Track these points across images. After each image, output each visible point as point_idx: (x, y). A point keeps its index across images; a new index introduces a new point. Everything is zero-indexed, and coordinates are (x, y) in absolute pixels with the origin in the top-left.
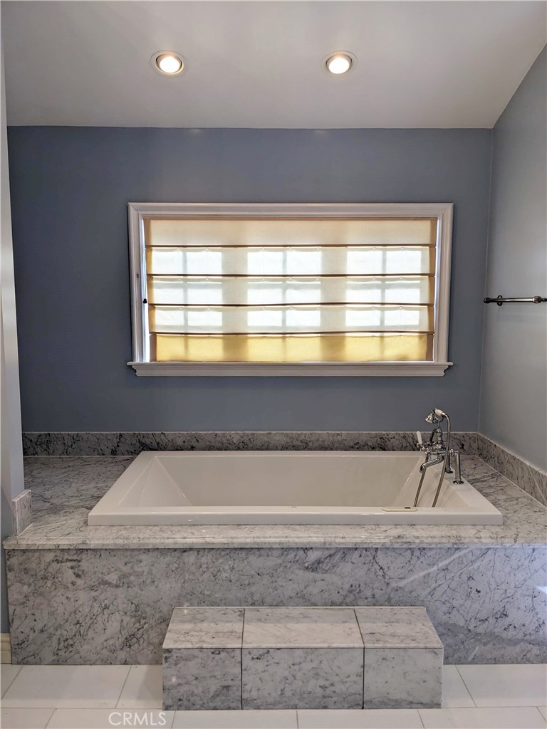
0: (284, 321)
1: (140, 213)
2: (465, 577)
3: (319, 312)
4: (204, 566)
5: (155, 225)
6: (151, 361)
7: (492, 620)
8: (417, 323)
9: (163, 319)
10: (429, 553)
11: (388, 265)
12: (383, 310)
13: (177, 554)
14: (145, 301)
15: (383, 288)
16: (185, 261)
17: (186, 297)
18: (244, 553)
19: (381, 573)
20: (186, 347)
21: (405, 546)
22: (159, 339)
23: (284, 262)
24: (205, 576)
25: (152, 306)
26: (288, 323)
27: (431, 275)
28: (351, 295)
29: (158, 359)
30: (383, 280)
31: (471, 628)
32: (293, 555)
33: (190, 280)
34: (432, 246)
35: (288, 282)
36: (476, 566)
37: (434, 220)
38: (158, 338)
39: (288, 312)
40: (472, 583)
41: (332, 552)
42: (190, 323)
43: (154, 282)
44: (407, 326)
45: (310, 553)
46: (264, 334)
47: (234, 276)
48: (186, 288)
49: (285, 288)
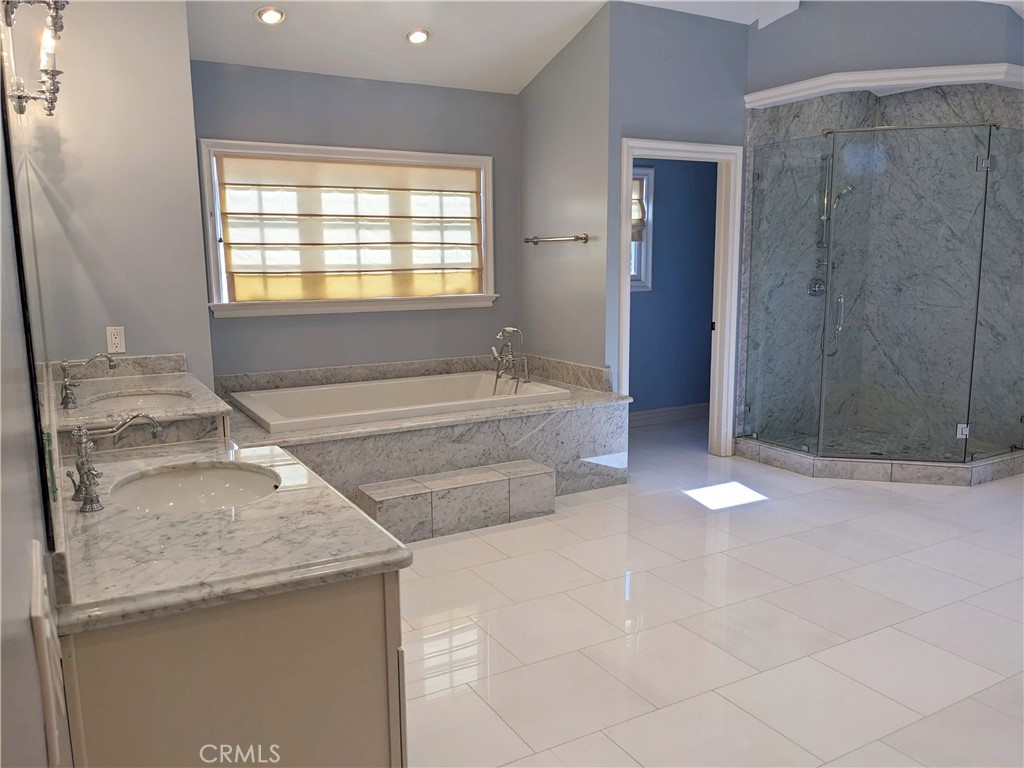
0: (359, 259)
1: (212, 150)
2: (554, 434)
3: (389, 251)
4: (380, 449)
5: (227, 162)
6: (230, 301)
7: (571, 462)
8: (469, 261)
9: (241, 259)
10: (533, 420)
11: (445, 208)
12: (443, 249)
13: (359, 442)
14: (221, 241)
15: (442, 229)
16: (260, 200)
17: (262, 236)
18: (409, 434)
19: (503, 438)
20: (266, 286)
21: (519, 416)
22: (237, 280)
23: (356, 203)
24: (382, 457)
25: (228, 246)
26: (363, 262)
27: (478, 219)
28: (417, 236)
29: (238, 299)
30: (442, 223)
31: (559, 469)
32: (443, 433)
33: (266, 219)
34: (478, 193)
35: (360, 223)
36: (561, 424)
37: (478, 171)
38: (236, 278)
39: (362, 251)
40: (558, 438)
41: (471, 426)
42: (268, 263)
43: (229, 221)
44: (462, 264)
45: (455, 429)
46: (341, 272)
47: (309, 216)
48: (262, 227)
49: (358, 228)
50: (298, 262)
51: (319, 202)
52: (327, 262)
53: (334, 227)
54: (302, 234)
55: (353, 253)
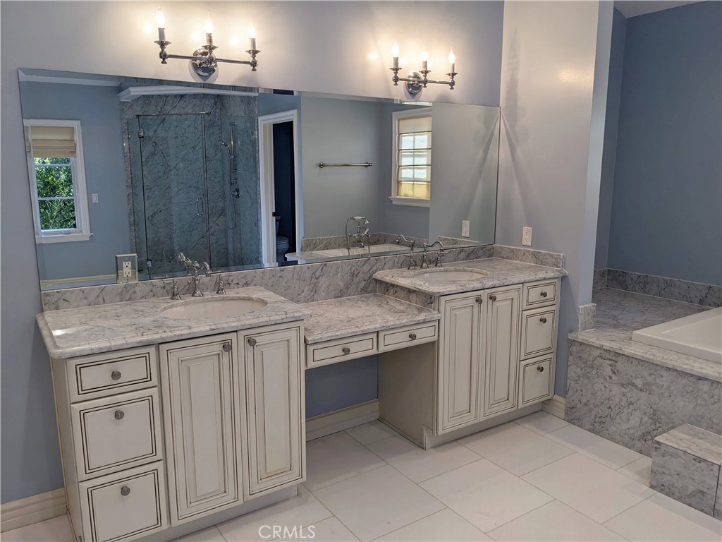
13: (693, 379)
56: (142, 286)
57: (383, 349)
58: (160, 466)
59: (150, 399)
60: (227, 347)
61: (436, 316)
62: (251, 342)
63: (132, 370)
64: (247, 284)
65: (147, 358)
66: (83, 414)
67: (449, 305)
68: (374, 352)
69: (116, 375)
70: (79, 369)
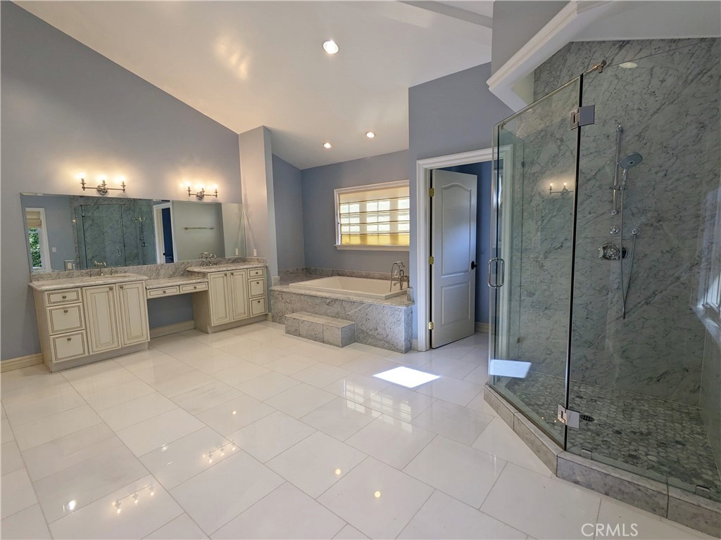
0: (378, 229)
1: (337, 192)
2: (365, 314)
5: (341, 196)
6: (341, 244)
7: (373, 331)
9: (344, 229)
10: (356, 304)
14: (339, 223)
16: (349, 208)
17: (349, 221)
19: (344, 308)
20: (350, 239)
21: (350, 301)
23: (378, 206)
25: (341, 225)
29: (343, 244)
31: (368, 332)
32: (323, 300)
33: (350, 215)
35: (379, 214)
36: (368, 310)
38: (342, 236)
39: (379, 225)
40: (367, 316)
42: (351, 231)
43: (341, 216)
46: (372, 234)
47: (363, 213)
48: (349, 218)
49: (378, 216)
50: (359, 230)
51: (366, 207)
52: (368, 230)
53: (370, 216)
54: (360, 220)
55: (376, 226)
56: (76, 272)
57: (182, 292)
58: (84, 331)
59: (79, 307)
60: (111, 289)
61: (206, 280)
62: (122, 287)
63: (71, 296)
64: (125, 272)
65: (77, 292)
66: (50, 311)
67: (212, 277)
68: (178, 293)
69: (64, 297)
70: (49, 295)
